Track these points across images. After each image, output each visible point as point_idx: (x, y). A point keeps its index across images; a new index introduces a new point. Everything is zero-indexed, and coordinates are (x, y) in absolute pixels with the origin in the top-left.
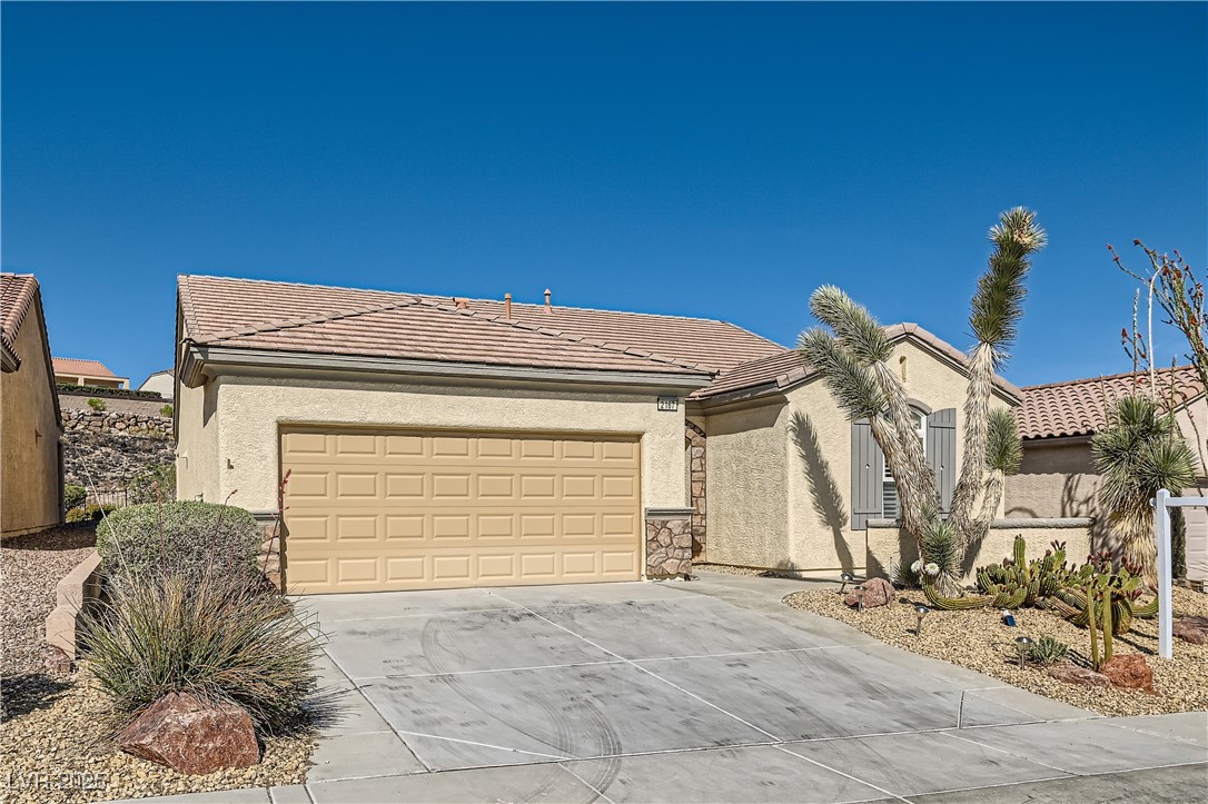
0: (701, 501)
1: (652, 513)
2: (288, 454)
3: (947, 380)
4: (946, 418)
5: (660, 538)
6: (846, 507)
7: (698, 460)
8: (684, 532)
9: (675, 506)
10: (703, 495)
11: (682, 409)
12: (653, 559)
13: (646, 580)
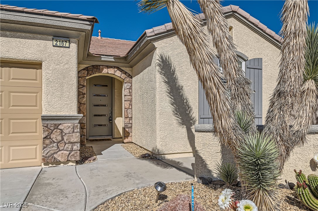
0: (129, 111)
1: (45, 119)
3: (257, 42)
4: (256, 63)
5: (52, 136)
6: (195, 114)
7: (128, 90)
8: (73, 132)
9: (67, 114)
10: (130, 107)
11: (74, 46)
12: (46, 152)
13: (43, 166)
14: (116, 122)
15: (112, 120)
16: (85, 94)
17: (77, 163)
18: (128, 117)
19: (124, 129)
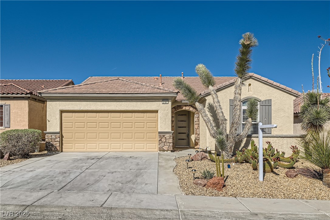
0: (198, 130)
1: (160, 133)
2: (64, 118)
3: (268, 90)
4: (267, 103)
5: (162, 140)
7: (197, 118)
8: (170, 138)
9: (168, 131)
10: (198, 128)
11: (170, 103)
12: (160, 146)
13: (159, 152)
14: (191, 137)
15: (189, 136)
16: (174, 121)
17: (172, 151)
18: (197, 134)
19: (195, 140)
